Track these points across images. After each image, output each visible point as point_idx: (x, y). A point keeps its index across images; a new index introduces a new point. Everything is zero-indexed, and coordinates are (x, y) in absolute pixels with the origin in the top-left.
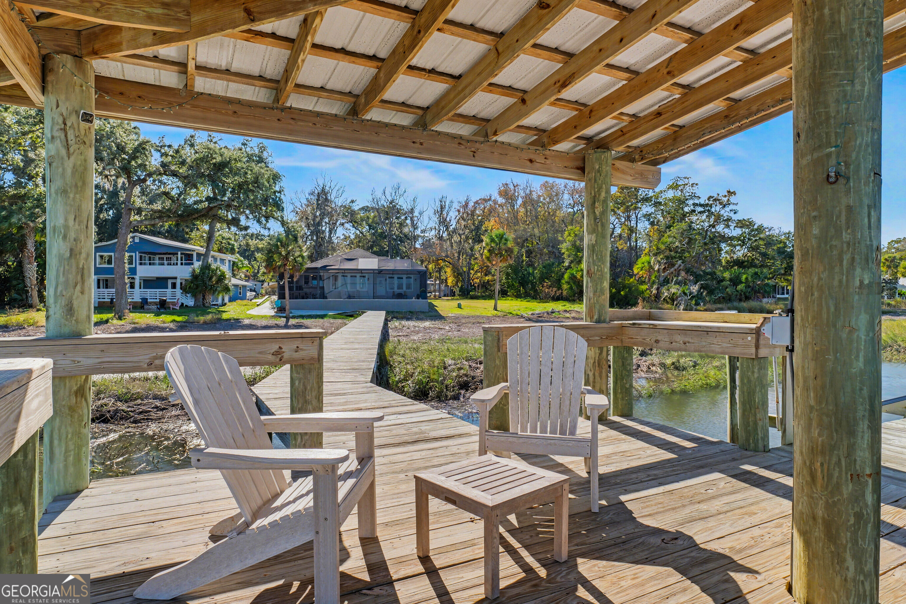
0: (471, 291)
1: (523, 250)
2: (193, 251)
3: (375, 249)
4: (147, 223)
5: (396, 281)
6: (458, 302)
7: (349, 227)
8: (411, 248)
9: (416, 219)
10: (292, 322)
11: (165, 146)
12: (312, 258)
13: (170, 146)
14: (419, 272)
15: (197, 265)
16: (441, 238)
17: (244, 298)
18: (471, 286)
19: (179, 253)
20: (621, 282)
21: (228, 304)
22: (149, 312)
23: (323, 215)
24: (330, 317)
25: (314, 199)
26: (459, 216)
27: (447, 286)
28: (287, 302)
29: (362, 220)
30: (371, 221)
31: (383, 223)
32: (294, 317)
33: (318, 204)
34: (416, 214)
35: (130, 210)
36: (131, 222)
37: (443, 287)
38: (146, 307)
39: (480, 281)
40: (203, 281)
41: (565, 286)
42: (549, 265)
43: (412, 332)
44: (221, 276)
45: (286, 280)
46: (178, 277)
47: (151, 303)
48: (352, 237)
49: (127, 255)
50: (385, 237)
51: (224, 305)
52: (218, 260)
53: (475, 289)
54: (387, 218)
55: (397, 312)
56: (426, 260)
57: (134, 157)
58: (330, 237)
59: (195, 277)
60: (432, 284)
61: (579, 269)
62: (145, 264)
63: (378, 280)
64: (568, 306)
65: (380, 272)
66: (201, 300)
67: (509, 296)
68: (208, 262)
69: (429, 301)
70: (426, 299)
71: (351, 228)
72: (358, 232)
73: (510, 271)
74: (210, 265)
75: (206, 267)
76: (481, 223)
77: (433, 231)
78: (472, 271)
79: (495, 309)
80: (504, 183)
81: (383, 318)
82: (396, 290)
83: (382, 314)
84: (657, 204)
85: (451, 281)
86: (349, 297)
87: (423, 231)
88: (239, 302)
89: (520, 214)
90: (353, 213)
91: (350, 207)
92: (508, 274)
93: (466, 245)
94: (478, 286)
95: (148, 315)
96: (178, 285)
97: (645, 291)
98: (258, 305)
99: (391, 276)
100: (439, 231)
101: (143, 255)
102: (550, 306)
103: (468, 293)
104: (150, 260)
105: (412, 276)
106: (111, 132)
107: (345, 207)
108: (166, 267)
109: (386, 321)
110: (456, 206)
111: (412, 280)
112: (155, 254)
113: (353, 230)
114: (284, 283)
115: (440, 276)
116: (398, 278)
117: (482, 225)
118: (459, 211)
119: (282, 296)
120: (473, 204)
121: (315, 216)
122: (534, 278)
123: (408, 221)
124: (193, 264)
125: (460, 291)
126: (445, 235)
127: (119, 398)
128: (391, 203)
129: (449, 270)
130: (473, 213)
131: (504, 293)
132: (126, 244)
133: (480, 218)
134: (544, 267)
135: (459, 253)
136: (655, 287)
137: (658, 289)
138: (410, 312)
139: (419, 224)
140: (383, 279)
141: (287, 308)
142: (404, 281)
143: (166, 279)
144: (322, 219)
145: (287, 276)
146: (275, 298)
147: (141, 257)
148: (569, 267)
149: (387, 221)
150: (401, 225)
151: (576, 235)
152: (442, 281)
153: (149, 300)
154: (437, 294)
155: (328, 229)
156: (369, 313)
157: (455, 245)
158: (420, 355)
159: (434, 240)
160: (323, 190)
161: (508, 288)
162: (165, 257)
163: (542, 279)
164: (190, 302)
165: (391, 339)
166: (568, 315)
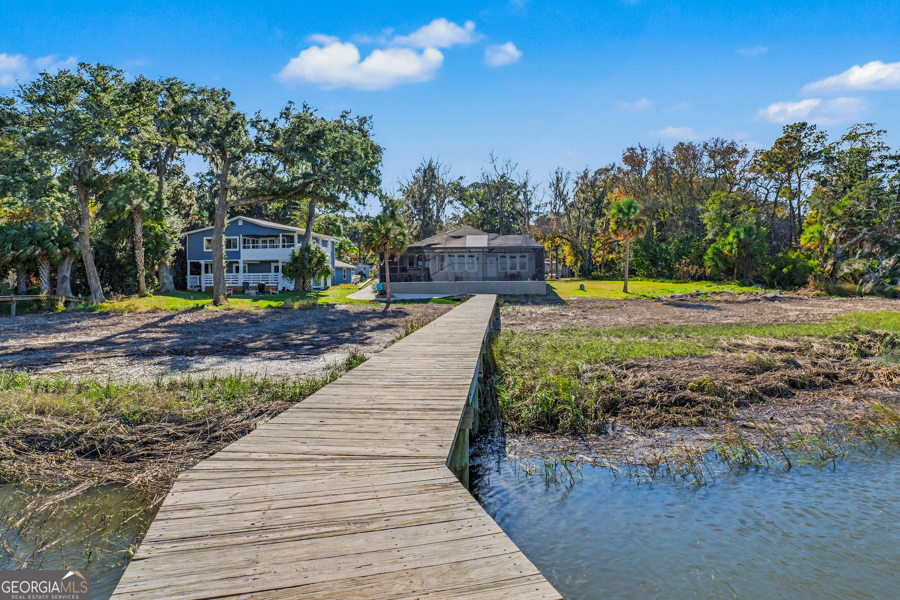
0: (593, 271)
1: (654, 223)
2: (294, 232)
3: (485, 228)
4: (243, 202)
5: (508, 260)
6: (581, 283)
7: (458, 206)
8: (524, 225)
9: (529, 193)
10: (393, 307)
11: (261, 121)
12: (417, 238)
13: (266, 121)
14: (535, 249)
15: (298, 246)
16: (557, 214)
17: (348, 281)
18: (593, 266)
19: (281, 235)
20: (782, 257)
21: (331, 288)
22: (248, 297)
23: (430, 193)
24: (435, 301)
25: (420, 175)
26: (577, 189)
27: (565, 266)
28: (388, 286)
29: (472, 197)
30: (480, 197)
31: (494, 199)
32: (395, 302)
33: (424, 181)
34: (529, 188)
35: (226, 189)
36: (227, 202)
37: (560, 267)
38: (247, 292)
39: (603, 260)
40: (303, 264)
41: (708, 263)
42: (687, 238)
43: (529, 319)
44: (320, 257)
45: (387, 260)
46: (280, 261)
47: (251, 287)
48: (462, 216)
49: (224, 238)
50: (496, 215)
51: (326, 288)
52: (321, 241)
53: (596, 268)
54: (498, 194)
55: (510, 295)
56: (541, 238)
57: (227, 133)
58: (438, 217)
59: (295, 259)
60: (548, 265)
61: (727, 242)
62: (249, 247)
63: (489, 259)
64: (715, 287)
65: (491, 250)
66: (301, 283)
67: (638, 276)
68: (307, 244)
69: (547, 282)
70: (543, 279)
71: (461, 207)
72: (467, 210)
73: (638, 247)
74: (309, 247)
75: (306, 249)
76: (603, 194)
77: (549, 205)
78: (593, 249)
79: (625, 290)
80: (630, 147)
81: (493, 303)
82: (509, 271)
83: (493, 298)
84: (829, 160)
85: (569, 260)
86: (457, 279)
87: (538, 207)
88: (342, 285)
89: (649, 183)
90: (462, 190)
91: (459, 184)
92: (636, 252)
93: (586, 220)
94: (600, 265)
95: (246, 300)
96: (280, 268)
97: (816, 267)
98: (360, 289)
99: (503, 254)
100: (555, 206)
101: (247, 238)
102: (692, 287)
103: (590, 274)
104: (253, 243)
105: (526, 254)
106: (202, 106)
107: (453, 184)
108: (268, 250)
109: (497, 306)
110: (574, 177)
111: (526, 260)
112: (258, 237)
113: (462, 208)
114: (384, 264)
115: (557, 255)
116: (511, 257)
117: (603, 197)
118: (577, 183)
119: (383, 279)
120: (593, 175)
121: (421, 194)
122: (669, 254)
123: (521, 197)
124: (293, 246)
125: (580, 272)
126: (562, 210)
127: (125, 419)
128: (502, 177)
129: (567, 248)
130: (593, 185)
131: (633, 273)
132: (223, 226)
133: (601, 190)
134: (681, 241)
135: (578, 228)
136: (831, 261)
137: (834, 264)
138: (526, 295)
139: (533, 201)
140: (494, 259)
141: (388, 291)
142: (518, 260)
143: (269, 262)
144: (428, 197)
145: (387, 256)
146: (377, 280)
147: (245, 240)
148: (713, 241)
149: (498, 198)
150: (514, 200)
151: (722, 202)
152: (559, 262)
153: (250, 285)
154: (554, 275)
155: (435, 208)
156: (478, 296)
157: (573, 220)
158: (541, 355)
159: (550, 216)
160: (430, 164)
161: (637, 266)
162: (268, 239)
163: (679, 255)
164: (291, 286)
165: (503, 328)
166: (718, 298)
